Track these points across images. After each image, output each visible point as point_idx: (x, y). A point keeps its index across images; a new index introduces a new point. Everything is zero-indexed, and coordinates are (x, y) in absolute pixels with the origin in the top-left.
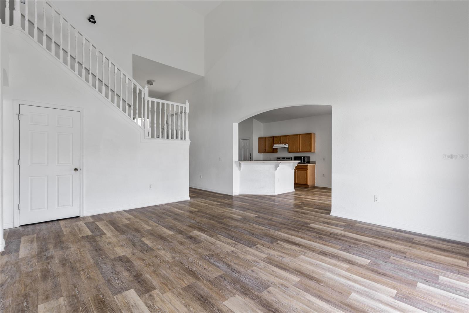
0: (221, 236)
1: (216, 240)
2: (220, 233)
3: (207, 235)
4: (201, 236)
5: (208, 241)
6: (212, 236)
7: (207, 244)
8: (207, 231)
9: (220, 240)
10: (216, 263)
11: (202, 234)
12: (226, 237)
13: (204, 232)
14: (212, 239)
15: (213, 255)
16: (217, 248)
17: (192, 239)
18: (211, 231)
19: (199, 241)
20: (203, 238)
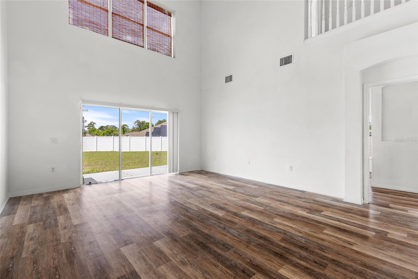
0: (194, 209)
1: (199, 206)
2: (195, 212)
3: (207, 210)
4: (213, 210)
5: (206, 205)
6: (203, 209)
7: (206, 203)
8: (209, 214)
9: (196, 206)
10: (199, 194)
11: (212, 211)
12: (191, 208)
13: (211, 213)
14: (203, 207)
15: (201, 197)
16: (198, 201)
17: (220, 207)
18: (204, 215)
19: (212, 205)
20: (211, 208)
